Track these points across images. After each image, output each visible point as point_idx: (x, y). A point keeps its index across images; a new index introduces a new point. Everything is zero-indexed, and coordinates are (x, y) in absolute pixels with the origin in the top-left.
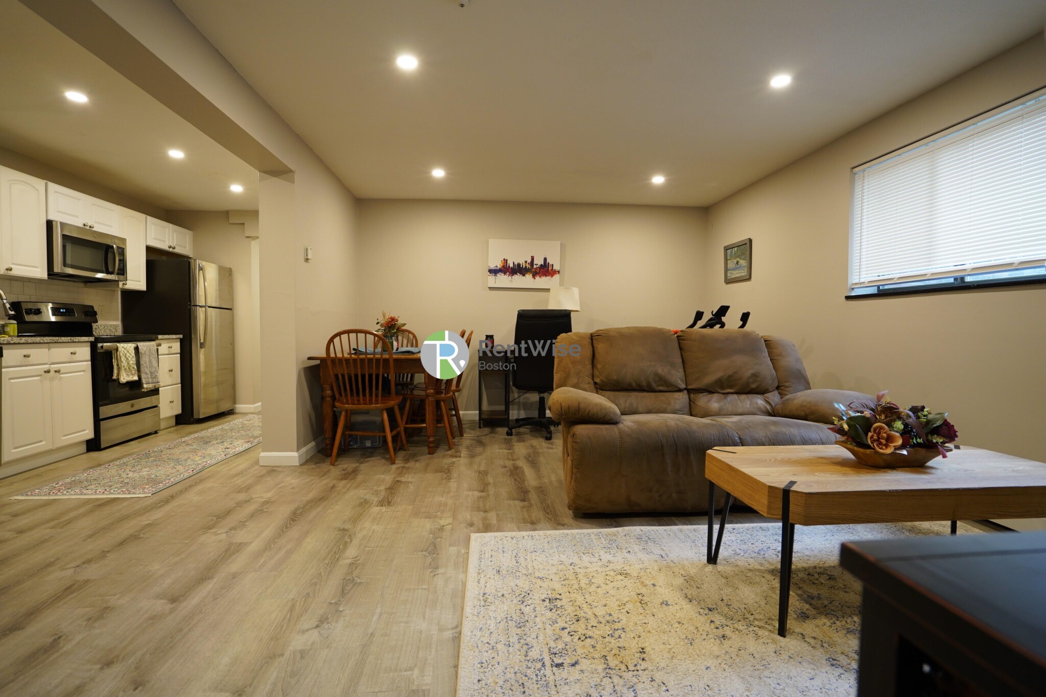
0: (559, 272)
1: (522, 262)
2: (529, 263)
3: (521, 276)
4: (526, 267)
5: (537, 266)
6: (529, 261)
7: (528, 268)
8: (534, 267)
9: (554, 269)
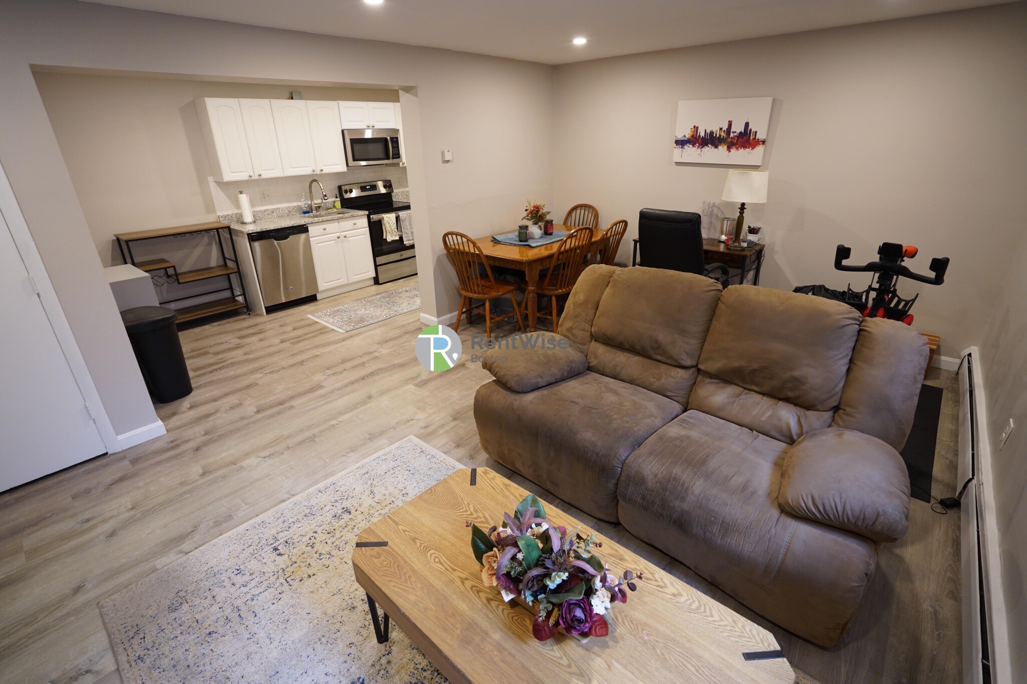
0: (763, 142)
1: (715, 129)
2: (724, 131)
3: (713, 148)
4: (720, 135)
5: (735, 134)
6: (725, 127)
7: (723, 137)
8: (731, 136)
9: (757, 138)
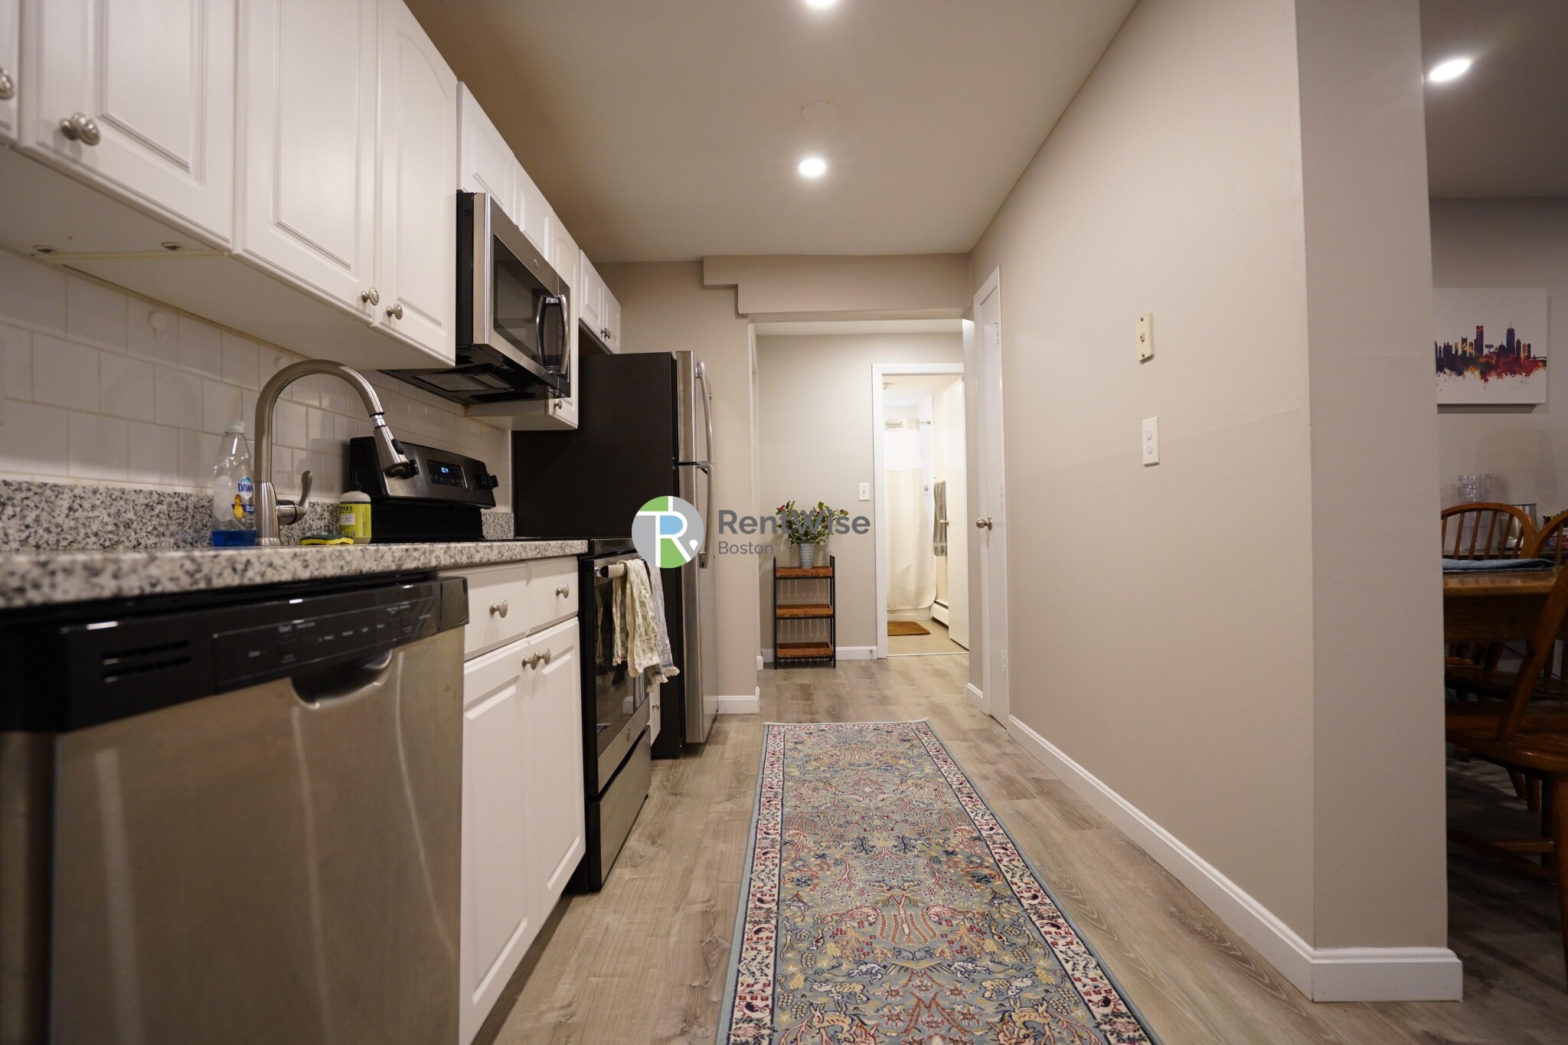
0: (1544, 363)
1: (1454, 340)
2: (1471, 344)
3: (1454, 376)
4: (1464, 352)
5: (1492, 350)
6: (1472, 338)
7: (1471, 354)
8: (1484, 354)
9: (1532, 356)
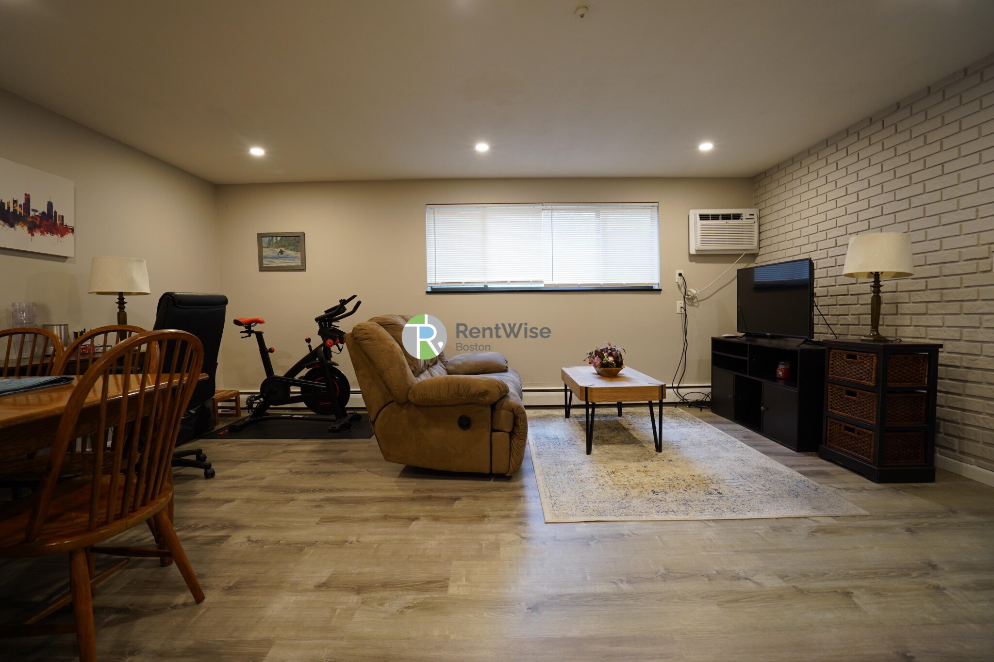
0: (72, 230)
1: (7, 200)
2: (20, 206)
3: (7, 226)
5: (37, 214)
6: (21, 201)
7: (20, 213)
8: (31, 215)
9: (65, 224)
